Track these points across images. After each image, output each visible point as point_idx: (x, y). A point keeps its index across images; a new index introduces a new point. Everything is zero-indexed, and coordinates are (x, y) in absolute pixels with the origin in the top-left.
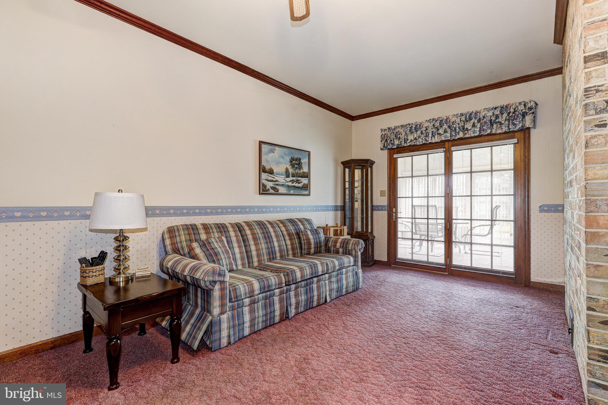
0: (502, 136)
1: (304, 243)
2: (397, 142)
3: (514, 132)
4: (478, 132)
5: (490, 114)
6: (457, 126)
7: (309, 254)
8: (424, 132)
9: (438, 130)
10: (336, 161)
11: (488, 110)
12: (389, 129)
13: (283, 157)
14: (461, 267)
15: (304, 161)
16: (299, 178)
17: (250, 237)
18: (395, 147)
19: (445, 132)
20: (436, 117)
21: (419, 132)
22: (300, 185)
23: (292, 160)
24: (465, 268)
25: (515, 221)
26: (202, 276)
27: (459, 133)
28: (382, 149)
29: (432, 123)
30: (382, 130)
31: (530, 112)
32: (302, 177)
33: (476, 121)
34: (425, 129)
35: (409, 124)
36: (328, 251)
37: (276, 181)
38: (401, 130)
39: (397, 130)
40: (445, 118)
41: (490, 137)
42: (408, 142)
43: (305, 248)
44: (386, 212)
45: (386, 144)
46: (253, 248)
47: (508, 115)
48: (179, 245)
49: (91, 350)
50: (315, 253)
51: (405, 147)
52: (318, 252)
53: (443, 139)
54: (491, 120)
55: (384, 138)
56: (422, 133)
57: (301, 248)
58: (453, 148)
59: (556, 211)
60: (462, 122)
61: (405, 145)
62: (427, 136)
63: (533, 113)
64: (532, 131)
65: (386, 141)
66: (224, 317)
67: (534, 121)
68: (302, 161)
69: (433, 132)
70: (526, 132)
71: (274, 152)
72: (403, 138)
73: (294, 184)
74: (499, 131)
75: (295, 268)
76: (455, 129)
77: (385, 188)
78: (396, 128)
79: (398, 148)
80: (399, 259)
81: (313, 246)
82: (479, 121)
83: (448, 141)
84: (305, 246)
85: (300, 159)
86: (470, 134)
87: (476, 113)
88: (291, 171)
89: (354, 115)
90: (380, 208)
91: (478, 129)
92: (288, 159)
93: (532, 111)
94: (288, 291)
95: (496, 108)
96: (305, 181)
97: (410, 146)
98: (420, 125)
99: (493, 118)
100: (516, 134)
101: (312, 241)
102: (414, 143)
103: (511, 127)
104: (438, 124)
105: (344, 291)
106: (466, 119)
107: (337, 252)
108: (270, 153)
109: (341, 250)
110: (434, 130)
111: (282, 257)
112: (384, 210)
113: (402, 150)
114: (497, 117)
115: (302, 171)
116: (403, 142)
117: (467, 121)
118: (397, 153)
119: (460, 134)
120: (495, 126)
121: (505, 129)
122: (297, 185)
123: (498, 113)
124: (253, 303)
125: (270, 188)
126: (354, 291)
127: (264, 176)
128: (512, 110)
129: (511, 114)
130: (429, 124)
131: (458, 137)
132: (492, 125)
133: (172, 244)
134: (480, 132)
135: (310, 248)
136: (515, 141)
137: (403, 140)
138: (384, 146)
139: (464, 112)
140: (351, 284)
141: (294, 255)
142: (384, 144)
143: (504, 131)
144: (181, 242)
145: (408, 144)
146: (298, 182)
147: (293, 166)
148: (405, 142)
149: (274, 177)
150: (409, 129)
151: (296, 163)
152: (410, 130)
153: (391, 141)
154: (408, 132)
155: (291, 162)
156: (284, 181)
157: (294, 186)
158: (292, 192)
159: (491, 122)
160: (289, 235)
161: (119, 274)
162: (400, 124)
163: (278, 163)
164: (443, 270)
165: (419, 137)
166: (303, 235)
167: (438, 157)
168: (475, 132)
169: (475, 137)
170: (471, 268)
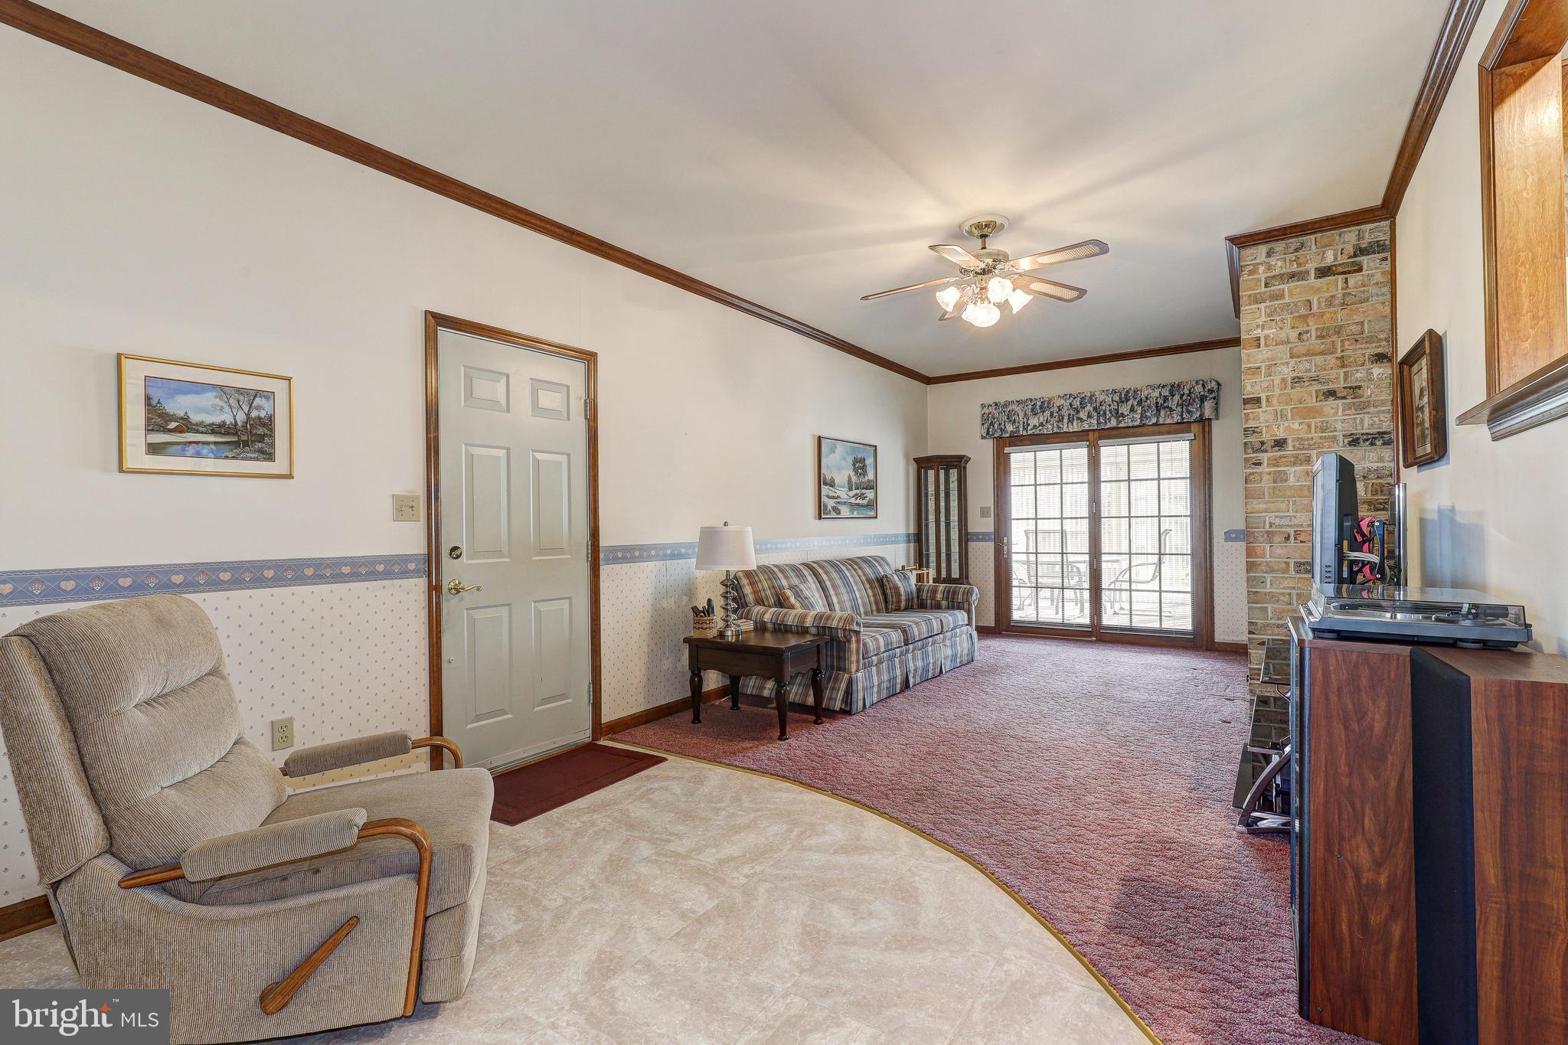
0: (1173, 427)
1: (892, 593)
2: (1010, 428)
3: (1189, 423)
4: (1139, 421)
5: (1156, 394)
6: (1108, 409)
7: (898, 609)
8: (1055, 414)
9: (1078, 412)
10: (907, 456)
11: (1153, 388)
12: (996, 405)
13: (845, 459)
14: (1114, 628)
15: (869, 461)
16: (864, 491)
17: (828, 584)
18: (1007, 435)
19: (1089, 416)
20: (1075, 393)
21: (1047, 413)
22: (865, 502)
23: (856, 461)
24: (1122, 629)
25: (1192, 555)
26: (841, 624)
27: (1110, 419)
28: (983, 437)
29: (1069, 401)
30: (983, 406)
31: (1211, 396)
32: (866, 489)
33: (1135, 403)
34: (1056, 409)
35: (1031, 400)
36: (922, 606)
37: (838, 497)
38: (1018, 409)
39: (1010, 408)
40: (1089, 395)
41: (1156, 428)
42: (1029, 428)
43: (892, 602)
44: (992, 544)
45: (991, 430)
46: (835, 599)
47: (1181, 398)
48: (763, 593)
49: (700, 722)
50: (906, 609)
51: (1022, 436)
52: (909, 608)
53: (1087, 427)
54: (1157, 403)
55: (985, 419)
56: (1052, 415)
57: (886, 602)
58: (1101, 442)
60: (1115, 404)
61: (1025, 433)
62: (1061, 420)
63: (1214, 398)
64: (1215, 424)
65: (992, 424)
66: (859, 674)
67: (1216, 409)
68: (867, 462)
69: (1069, 415)
70: (1205, 423)
71: (834, 452)
72: (1021, 423)
73: (857, 501)
74: (1169, 421)
75: (910, 624)
76: (1105, 413)
77: (990, 503)
78: (1006, 404)
79: (1011, 437)
80: (1018, 622)
81: (903, 598)
82: (1140, 403)
83: (1094, 430)
84: (892, 598)
85: (864, 459)
86: (1127, 422)
87: (1135, 392)
88: (854, 479)
89: (930, 375)
90: (981, 537)
91: (1139, 416)
92: (850, 460)
93: (1213, 395)
94: (907, 651)
95: (1163, 387)
96: (870, 494)
97: (1031, 435)
98: (1049, 403)
99: (1160, 401)
100: (1192, 425)
101: (902, 590)
102: (1040, 430)
103: (1184, 416)
104: (1078, 403)
105: (958, 660)
106: (1120, 399)
107: (937, 607)
108: (830, 453)
109: (944, 603)
110: (1072, 413)
111: (866, 614)
112: (989, 540)
113: (1018, 440)
114: (1166, 399)
115: (867, 478)
116: (1021, 429)
117: (1122, 402)
118: (1010, 446)
119: (1112, 421)
120: (1162, 412)
121: (1176, 418)
122: (861, 502)
123: (1167, 393)
124: (880, 662)
125: (831, 510)
126: (969, 663)
127: (825, 490)
128: (1186, 392)
129: (1185, 397)
130: (1063, 401)
131: (1108, 425)
132: (1158, 410)
133: (755, 592)
134: (1141, 420)
135: (900, 602)
136: (1191, 436)
137: (1022, 426)
138: (988, 433)
139: (1118, 387)
140: (966, 652)
141: (878, 611)
142: (988, 430)
143: (1175, 421)
144: (764, 590)
145: (1030, 432)
146: (862, 496)
147: (856, 471)
148: (1024, 429)
149: (835, 491)
150: (1030, 407)
151: (859, 466)
152: (1032, 410)
153: (1000, 424)
154: (1029, 412)
155: (854, 465)
156: (846, 496)
157: (858, 504)
158: (855, 515)
159: (1157, 407)
160: (869, 581)
161: (727, 626)
162: (1015, 398)
163: (840, 469)
164: (1089, 634)
165: (1047, 421)
166: (888, 581)
167: (1078, 454)
168: (1134, 419)
169: (1133, 427)
170: (1131, 629)
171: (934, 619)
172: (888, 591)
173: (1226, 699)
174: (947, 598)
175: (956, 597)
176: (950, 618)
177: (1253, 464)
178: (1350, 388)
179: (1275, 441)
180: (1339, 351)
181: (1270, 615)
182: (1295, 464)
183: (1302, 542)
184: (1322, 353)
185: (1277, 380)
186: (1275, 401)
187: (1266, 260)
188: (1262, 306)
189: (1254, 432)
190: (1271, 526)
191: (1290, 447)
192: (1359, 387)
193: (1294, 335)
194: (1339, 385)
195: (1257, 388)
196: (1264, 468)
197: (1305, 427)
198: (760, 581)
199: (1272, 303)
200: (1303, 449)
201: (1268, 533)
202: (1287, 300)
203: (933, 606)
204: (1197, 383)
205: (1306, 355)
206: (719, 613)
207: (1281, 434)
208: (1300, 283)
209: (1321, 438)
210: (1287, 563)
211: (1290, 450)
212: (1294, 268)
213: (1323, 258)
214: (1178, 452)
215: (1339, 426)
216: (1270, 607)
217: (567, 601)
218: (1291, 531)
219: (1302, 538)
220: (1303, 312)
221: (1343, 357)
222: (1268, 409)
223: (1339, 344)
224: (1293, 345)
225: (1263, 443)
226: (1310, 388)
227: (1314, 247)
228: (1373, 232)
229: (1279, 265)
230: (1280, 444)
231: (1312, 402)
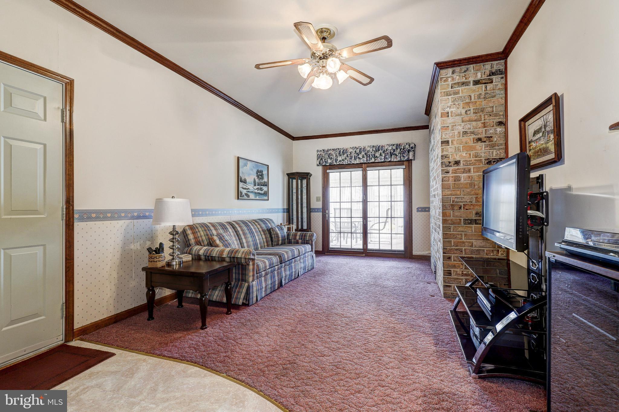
0: (397, 163)
1: (275, 237)
2: (329, 161)
3: (403, 161)
4: (383, 160)
5: (390, 148)
6: (371, 154)
7: (278, 245)
8: (349, 155)
9: (358, 155)
10: (283, 172)
11: (389, 145)
12: (324, 150)
13: (252, 170)
14: (373, 250)
15: (265, 172)
16: (262, 187)
17: (241, 232)
18: (328, 164)
19: (363, 157)
20: (357, 146)
21: (345, 155)
22: (262, 192)
23: (258, 172)
24: (376, 250)
25: (404, 218)
26: (243, 256)
27: (371, 158)
28: (318, 165)
29: (355, 150)
30: (318, 151)
31: (412, 150)
32: (263, 186)
33: (382, 152)
34: (349, 153)
35: (339, 149)
36: (290, 242)
37: (248, 189)
38: (333, 153)
39: (330, 152)
40: (363, 147)
41: (390, 163)
42: (338, 161)
43: (275, 241)
44: (321, 214)
45: (321, 162)
46: (244, 241)
47: (400, 150)
48: (200, 239)
50: (282, 244)
51: (335, 165)
52: (283, 244)
53: (362, 162)
54: (391, 152)
55: (320, 157)
56: (347, 156)
57: (272, 241)
58: (368, 169)
59: (425, 211)
60: (374, 152)
61: (336, 164)
62: (351, 158)
63: (413, 151)
64: (414, 163)
65: (322, 159)
66: (254, 283)
67: (414, 156)
68: (264, 173)
69: (355, 156)
70: (409, 161)
71: (247, 166)
72: (334, 159)
73: (259, 191)
74: (395, 160)
75: (283, 252)
76: (369, 156)
77: (320, 195)
78: (328, 151)
79: (330, 165)
80: (332, 248)
81: (280, 239)
82: (384, 152)
83: (365, 163)
84: (275, 239)
85: (262, 171)
86: (378, 160)
87: (382, 147)
88: (257, 180)
89: (295, 136)
90: (316, 210)
91: (383, 157)
92: (255, 171)
93: (413, 150)
94: (281, 267)
95: (393, 145)
96: (265, 189)
97: (339, 164)
98: (346, 151)
99: (392, 151)
100: (404, 162)
101: (280, 235)
102: (342, 162)
103: (402, 158)
104: (359, 151)
105: (307, 269)
106: (376, 150)
107: (297, 243)
108: (244, 166)
109: (300, 241)
110: (356, 155)
111: (261, 247)
112: (320, 212)
113: (332, 167)
114: (394, 151)
115: (263, 181)
116: (334, 162)
117: (377, 151)
118: (329, 169)
119: (372, 160)
120: (393, 156)
121: (398, 159)
122: (260, 192)
123: (395, 148)
124: (266, 274)
125: (244, 195)
126: (312, 269)
127: (241, 184)
128: (402, 148)
129: (402, 150)
130: (352, 150)
131: (371, 161)
132: (391, 155)
133: (195, 238)
134: (384, 159)
135: (279, 241)
136: (404, 167)
137: (334, 160)
138: (320, 163)
139: (375, 145)
140: (310, 264)
141: (268, 246)
142: (320, 162)
143: (398, 160)
144: (201, 236)
145: (338, 163)
146: (261, 189)
147: (258, 176)
148: (335, 162)
149: (247, 185)
150: (338, 152)
151: (260, 174)
152: (339, 153)
153: (325, 159)
154: (338, 154)
155: (257, 173)
156: (253, 189)
157: (259, 193)
158: (257, 198)
159: (391, 154)
160: (263, 231)
161: (173, 259)
162: (332, 148)
163: (249, 175)
164: (362, 253)
165: (345, 159)
166: (273, 231)
167: (358, 174)
168: (381, 159)
169: (381, 162)
170: (379, 250)
171: (296, 249)
172: (273, 236)
173: (427, 283)
174: (302, 239)
175: (305, 238)
176: (303, 249)
177: (446, 172)
178: (488, 137)
179: (455, 161)
180: (483, 120)
181: (452, 244)
182: (463, 173)
183: (467, 209)
184: (475, 121)
185: (456, 133)
186: (455, 143)
187: (452, 75)
188: (450, 97)
189: (446, 157)
190: (453, 202)
191: (462, 165)
192: (491, 137)
193: (463, 111)
194: (482, 136)
195: (447, 136)
196: (450, 175)
197: (468, 155)
198: (199, 231)
199: (454, 96)
200: (467, 165)
201: (452, 205)
202: (461, 95)
203: (295, 242)
204: (407, 144)
205: (469, 121)
206: (167, 251)
207: (458, 159)
208: (466, 87)
209: (475, 160)
210: (460, 220)
211: (461, 166)
212: (464, 80)
213: (476, 76)
214: (398, 173)
215: (483, 155)
216: (453, 240)
217: (42, 247)
218: (462, 204)
219: (466, 207)
220: (468, 101)
221: (484, 122)
222: (452, 146)
223: (483, 117)
224: (463, 116)
225: (450, 162)
226: (470, 137)
227: (472, 70)
228: (497, 65)
229: (458, 78)
230: (457, 163)
231: (471, 143)
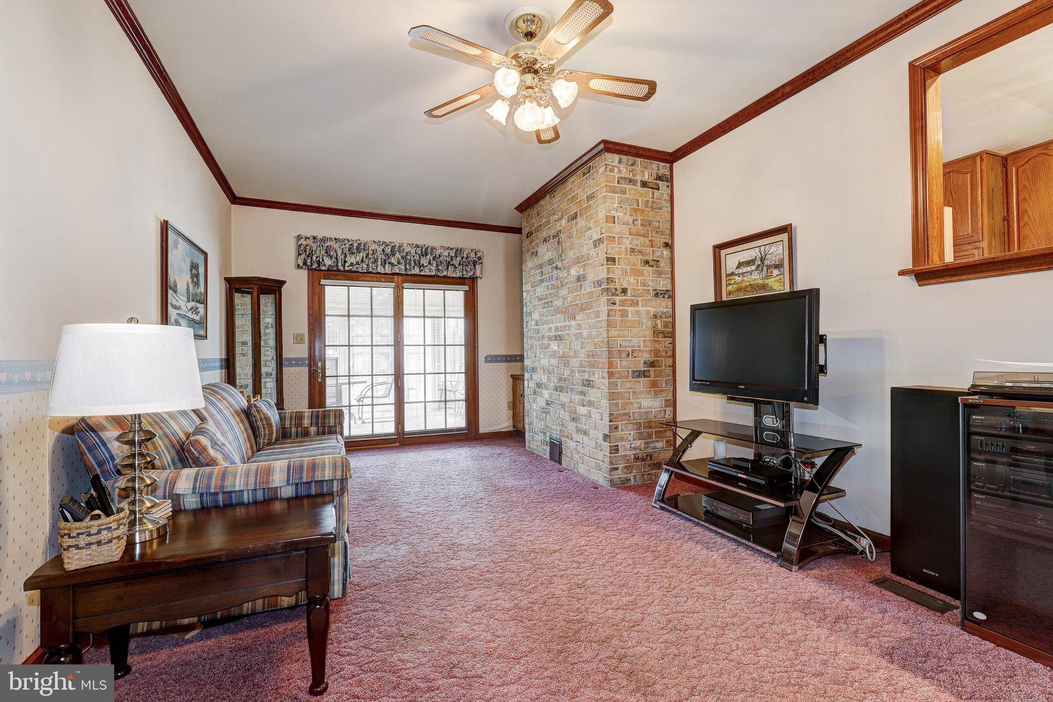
0: (457, 280)
1: (263, 425)
2: (328, 262)
3: (466, 278)
4: (434, 272)
5: (446, 253)
6: (412, 259)
7: (267, 446)
8: (370, 256)
9: (389, 258)
11: (444, 248)
12: (314, 238)
13: (184, 260)
14: (415, 433)
15: (202, 270)
16: (198, 306)
18: (324, 268)
19: (399, 263)
20: (387, 241)
21: (363, 255)
22: (199, 318)
23: (192, 266)
24: (420, 432)
25: (467, 373)
27: (414, 267)
28: (299, 267)
29: (382, 247)
30: (299, 237)
31: (479, 261)
32: (200, 303)
33: (431, 259)
34: (371, 252)
35: (348, 241)
36: (285, 438)
37: (180, 307)
38: (336, 246)
39: (328, 243)
40: (398, 245)
41: (445, 280)
42: (347, 265)
43: (265, 435)
44: (306, 369)
45: (307, 261)
47: (462, 260)
50: (276, 443)
51: (340, 271)
53: (397, 271)
54: (446, 261)
55: (301, 250)
56: (367, 256)
57: (256, 436)
58: (405, 285)
60: (418, 256)
61: (342, 269)
62: (375, 262)
63: (481, 263)
64: (479, 281)
65: (309, 256)
67: (482, 272)
68: (200, 271)
69: (381, 259)
70: (474, 280)
72: (340, 259)
73: (193, 316)
74: (454, 275)
76: (410, 262)
77: (304, 330)
78: (324, 240)
79: (328, 270)
82: (434, 259)
83: (401, 274)
84: (265, 431)
85: (198, 266)
86: (426, 272)
87: (433, 249)
88: (191, 288)
90: (295, 362)
91: (434, 268)
92: (189, 264)
93: (481, 261)
95: (451, 249)
96: (202, 310)
97: (350, 271)
98: (365, 246)
99: (448, 259)
100: (467, 281)
102: (357, 268)
103: (464, 273)
104: (389, 250)
106: (422, 252)
107: (306, 434)
108: (175, 249)
109: (313, 429)
110: (384, 257)
112: (303, 365)
113: (336, 274)
114: (452, 258)
115: (200, 290)
116: (339, 264)
117: (423, 255)
118: (325, 279)
119: (416, 270)
120: (450, 267)
121: (459, 274)
122: (195, 317)
123: (453, 255)
127: (171, 295)
128: (465, 256)
129: (464, 260)
130: (377, 246)
131: (413, 272)
132: (447, 266)
136: (466, 288)
137: (339, 261)
138: (304, 264)
139: (420, 243)
142: (304, 260)
143: (458, 276)
145: (347, 269)
146: (196, 311)
147: (192, 278)
148: (341, 265)
149: (178, 299)
150: (348, 246)
151: (195, 273)
152: (349, 250)
153: (317, 257)
154: (346, 251)
155: (191, 270)
156: (186, 308)
157: (193, 320)
158: (191, 332)
159: (446, 263)
160: (236, 412)
162: (333, 236)
163: (181, 271)
164: (394, 441)
165: (362, 261)
166: (258, 411)
167: (384, 294)
168: (430, 270)
169: (431, 276)
170: (425, 432)
172: (259, 423)
174: (317, 424)
175: (327, 421)
177: (612, 303)
178: (655, 260)
179: (622, 289)
180: (650, 236)
181: (620, 407)
182: (631, 305)
183: (635, 357)
184: (643, 236)
185: (623, 247)
186: (622, 263)
187: (619, 165)
188: (616, 195)
189: (612, 281)
190: (620, 347)
191: (629, 295)
192: (658, 261)
193: (631, 220)
194: (650, 258)
195: (614, 251)
196: (617, 307)
197: (635, 281)
199: (621, 196)
200: (635, 296)
201: (619, 351)
202: (627, 196)
203: (300, 434)
204: (472, 250)
205: (636, 235)
207: (625, 286)
208: (634, 187)
209: (643, 290)
210: (628, 372)
211: (629, 296)
212: (631, 176)
213: (643, 176)
214: (456, 297)
215: (650, 283)
216: (620, 401)
218: (630, 350)
219: (634, 355)
220: (635, 206)
221: (652, 240)
222: (619, 266)
223: (650, 232)
224: (631, 227)
225: (616, 290)
226: (638, 257)
227: (640, 167)
228: (663, 168)
229: (625, 173)
230: (624, 291)
231: (639, 266)
